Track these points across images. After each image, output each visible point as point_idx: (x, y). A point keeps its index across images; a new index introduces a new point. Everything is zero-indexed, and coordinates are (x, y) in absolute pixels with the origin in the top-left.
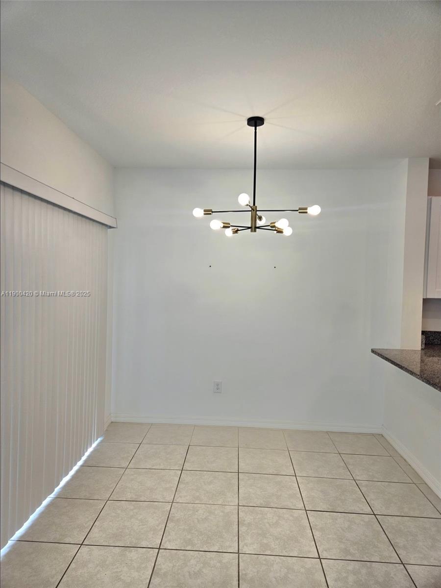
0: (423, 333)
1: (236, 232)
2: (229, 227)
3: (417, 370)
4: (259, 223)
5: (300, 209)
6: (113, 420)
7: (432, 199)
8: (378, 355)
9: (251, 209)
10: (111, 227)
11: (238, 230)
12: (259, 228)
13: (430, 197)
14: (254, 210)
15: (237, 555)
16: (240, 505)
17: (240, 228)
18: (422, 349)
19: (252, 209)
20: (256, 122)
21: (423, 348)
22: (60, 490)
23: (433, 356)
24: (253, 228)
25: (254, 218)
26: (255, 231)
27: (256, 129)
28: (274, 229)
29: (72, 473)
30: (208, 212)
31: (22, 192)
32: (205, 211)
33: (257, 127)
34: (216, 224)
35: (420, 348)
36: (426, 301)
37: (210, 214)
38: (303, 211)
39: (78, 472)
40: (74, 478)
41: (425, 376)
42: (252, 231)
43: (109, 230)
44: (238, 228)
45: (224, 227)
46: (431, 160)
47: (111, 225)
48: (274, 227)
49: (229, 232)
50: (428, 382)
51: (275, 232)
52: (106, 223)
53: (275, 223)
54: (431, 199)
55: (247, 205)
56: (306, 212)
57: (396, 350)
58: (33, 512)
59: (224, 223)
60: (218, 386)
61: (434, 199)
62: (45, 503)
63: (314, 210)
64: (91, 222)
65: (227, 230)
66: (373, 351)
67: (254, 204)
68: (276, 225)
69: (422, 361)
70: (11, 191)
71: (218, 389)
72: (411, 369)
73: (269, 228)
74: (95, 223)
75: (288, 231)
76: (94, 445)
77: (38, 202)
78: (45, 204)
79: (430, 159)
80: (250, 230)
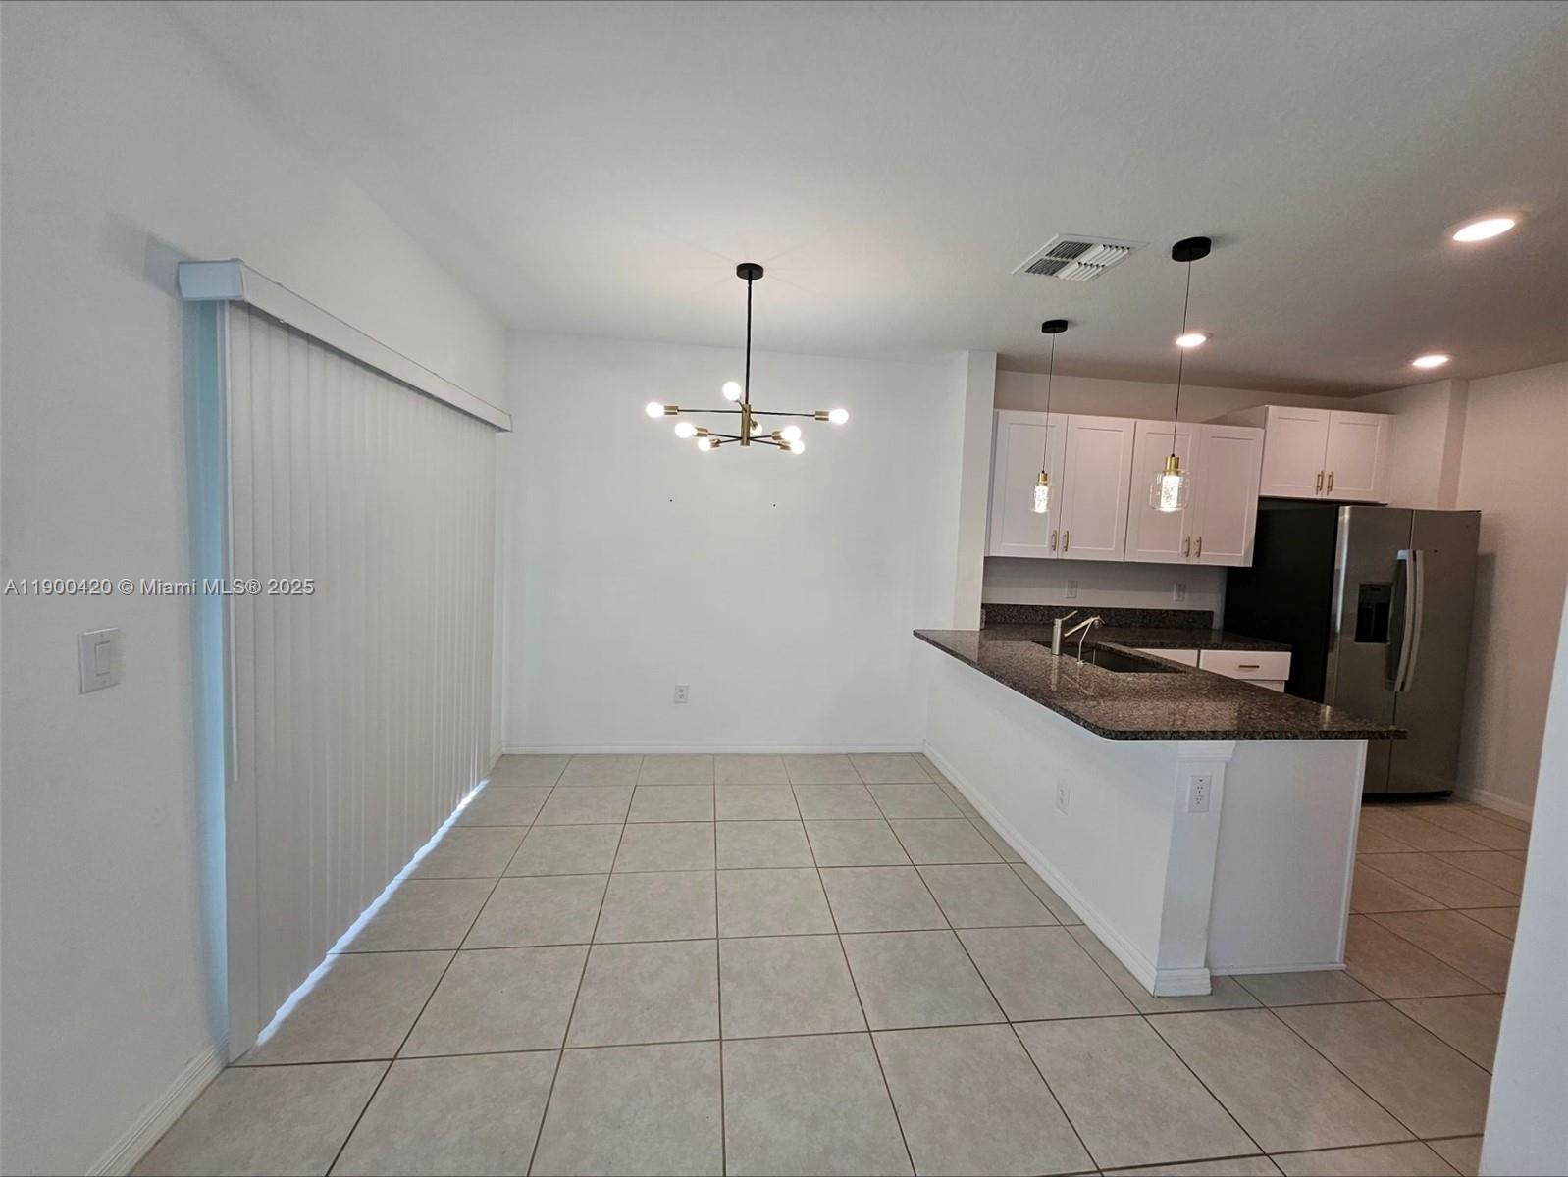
0: (983, 606)
1: (717, 444)
2: (706, 436)
3: (975, 659)
4: (754, 432)
5: (818, 413)
6: (505, 751)
7: (1000, 414)
8: (923, 639)
9: (741, 409)
10: (501, 429)
11: (719, 442)
12: (752, 439)
13: (996, 410)
14: (746, 411)
15: (716, 941)
16: (719, 868)
17: (722, 439)
18: (981, 629)
19: (743, 408)
20: (750, 271)
21: (983, 627)
22: (416, 866)
23: (996, 640)
24: (745, 439)
25: (748, 424)
26: (748, 444)
27: (750, 284)
28: (777, 442)
29: (436, 838)
30: (672, 411)
31: (342, 354)
32: (667, 408)
33: (753, 281)
34: (685, 429)
35: (978, 629)
36: (989, 561)
37: (676, 413)
38: (822, 416)
39: (446, 836)
40: (439, 846)
41: (988, 665)
42: (742, 444)
43: (498, 434)
44: (719, 438)
45: (699, 435)
46: (999, 357)
47: (503, 427)
48: (779, 438)
49: (705, 444)
50: (991, 674)
51: (779, 447)
52: (491, 421)
53: (778, 432)
54: (998, 413)
55: (737, 401)
56: (827, 419)
57: (947, 631)
58: (367, 905)
59: (698, 429)
60: (681, 694)
61: (1002, 413)
62: (391, 887)
63: (839, 416)
64: (466, 418)
65: (703, 439)
66: (916, 633)
67: (747, 402)
68: (782, 435)
69: (981, 646)
70: (320, 351)
71: (681, 697)
72: (968, 657)
73: (771, 440)
74: (473, 420)
75: (797, 447)
76: (473, 793)
77: (371, 375)
78: (384, 381)
79: (998, 355)
80: (739, 442)
